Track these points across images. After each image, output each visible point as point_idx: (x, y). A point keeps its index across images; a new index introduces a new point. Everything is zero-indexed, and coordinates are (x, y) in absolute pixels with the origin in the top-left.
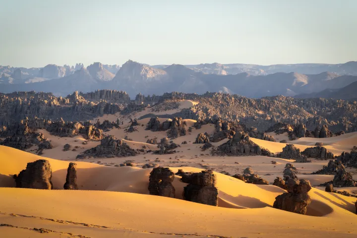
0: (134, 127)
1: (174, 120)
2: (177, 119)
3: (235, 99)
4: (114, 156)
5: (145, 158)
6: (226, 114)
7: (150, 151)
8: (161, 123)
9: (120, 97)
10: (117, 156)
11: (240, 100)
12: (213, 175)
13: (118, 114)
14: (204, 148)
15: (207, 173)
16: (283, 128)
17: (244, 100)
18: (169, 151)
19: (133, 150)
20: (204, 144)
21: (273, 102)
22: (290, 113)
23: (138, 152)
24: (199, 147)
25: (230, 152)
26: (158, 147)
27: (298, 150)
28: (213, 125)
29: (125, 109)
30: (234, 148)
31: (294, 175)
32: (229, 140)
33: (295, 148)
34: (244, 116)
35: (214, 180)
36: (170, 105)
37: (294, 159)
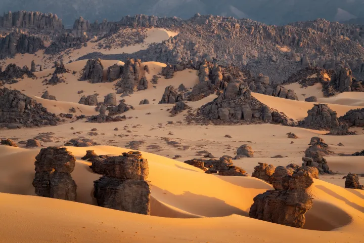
0: (59, 75)
1: (128, 63)
2: (132, 61)
3: (240, 27)
4: (20, 125)
5: (72, 128)
6: (225, 51)
7: (82, 117)
8: (106, 68)
9: (46, 24)
10: (26, 125)
11: (250, 29)
12: (142, 160)
13: (40, 53)
14: (175, 111)
15: (131, 156)
16: (314, 76)
17: (256, 29)
18: (114, 117)
19: (54, 115)
20: (174, 105)
21: (306, 31)
22: (334, 50)
23: (61, 119)
24: (167, 108)
25: (219, 117)
26: (97, 110)
27: (334, 114)
28: (195, 72)
29: (53, 44)
30: (226, 111)
31: (320, 157)
32: (217, 96)
33: (329, 110)
34: (256, 55)
35: (143, 169)
36: (129, 38)
37: (327, 130)
